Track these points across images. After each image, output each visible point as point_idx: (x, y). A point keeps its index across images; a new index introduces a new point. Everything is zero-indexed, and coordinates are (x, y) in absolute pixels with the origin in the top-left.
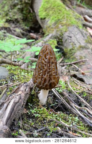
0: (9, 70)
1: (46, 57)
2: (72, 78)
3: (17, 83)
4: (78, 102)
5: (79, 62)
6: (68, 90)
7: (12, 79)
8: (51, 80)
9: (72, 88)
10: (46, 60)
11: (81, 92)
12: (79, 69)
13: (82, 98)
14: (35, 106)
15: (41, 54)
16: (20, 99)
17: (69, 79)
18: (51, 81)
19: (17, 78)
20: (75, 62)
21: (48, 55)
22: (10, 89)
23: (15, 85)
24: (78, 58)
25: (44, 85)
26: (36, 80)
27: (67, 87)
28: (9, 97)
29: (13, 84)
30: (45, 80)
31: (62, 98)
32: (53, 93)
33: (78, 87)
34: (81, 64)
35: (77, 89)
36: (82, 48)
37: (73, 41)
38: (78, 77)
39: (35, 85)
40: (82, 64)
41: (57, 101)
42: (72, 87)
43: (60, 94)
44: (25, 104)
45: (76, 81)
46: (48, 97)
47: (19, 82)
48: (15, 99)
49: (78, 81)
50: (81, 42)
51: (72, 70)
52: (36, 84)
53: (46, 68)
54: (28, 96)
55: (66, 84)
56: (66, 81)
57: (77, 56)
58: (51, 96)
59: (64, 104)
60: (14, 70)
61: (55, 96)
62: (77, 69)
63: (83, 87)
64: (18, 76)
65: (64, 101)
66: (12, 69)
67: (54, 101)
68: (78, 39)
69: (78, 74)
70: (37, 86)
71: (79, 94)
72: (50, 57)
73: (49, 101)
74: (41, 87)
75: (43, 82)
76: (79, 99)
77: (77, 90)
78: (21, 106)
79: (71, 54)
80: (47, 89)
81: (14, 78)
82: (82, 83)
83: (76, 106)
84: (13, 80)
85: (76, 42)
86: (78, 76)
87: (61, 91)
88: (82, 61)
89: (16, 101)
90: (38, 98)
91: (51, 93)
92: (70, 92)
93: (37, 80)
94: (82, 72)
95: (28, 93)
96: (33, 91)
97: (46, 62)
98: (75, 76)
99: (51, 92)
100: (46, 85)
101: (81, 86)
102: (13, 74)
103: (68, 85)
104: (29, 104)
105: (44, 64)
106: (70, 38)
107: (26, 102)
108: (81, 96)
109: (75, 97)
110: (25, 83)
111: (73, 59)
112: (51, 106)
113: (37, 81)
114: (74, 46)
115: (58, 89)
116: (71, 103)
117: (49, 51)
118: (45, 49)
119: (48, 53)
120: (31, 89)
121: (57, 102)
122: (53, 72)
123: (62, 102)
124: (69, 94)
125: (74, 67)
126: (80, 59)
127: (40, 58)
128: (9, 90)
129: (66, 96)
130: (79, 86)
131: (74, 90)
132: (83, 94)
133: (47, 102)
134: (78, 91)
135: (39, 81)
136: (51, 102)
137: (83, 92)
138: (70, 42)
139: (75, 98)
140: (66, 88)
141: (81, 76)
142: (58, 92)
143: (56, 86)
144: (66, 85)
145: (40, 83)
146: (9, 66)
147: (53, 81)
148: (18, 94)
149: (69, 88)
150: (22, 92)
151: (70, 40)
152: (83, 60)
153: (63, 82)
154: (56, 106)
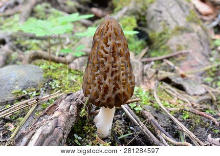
0: (46, 71)
1: (108, 44)
2: (162, 83)
3: (56, 94)
4: (173, 129)
5: (176, 56)
6: (154, 107)
7: (49, 88)
8: (119, 88)
9: (163, 102)
10: (108, 50)
11: (180, 111)
12: (177, 68)
13: (180, 121)
14: (87, 140)
15: (97, 37)
16: (56, 126)
17: (157, 85)
18: (118, 91)
19: (57, 85)
20: (168, 55)
21: (110, 40)
22: (43, 106)
23: (53, 99)
24: (174, 48)
25: (104, 99)
26: (89, 90)
27: (152, 102)
28: (36, 122)
29: (48, 96)
30: (106, 89)
31: (141, 123)
32: (124, 113)
33: (174, 101)
34: (178, 59)
35: (171, 105)
36: (180, 30)
37: (165, 18)
38: (174, 82)
39: (87, 99)
40: (181, 59)
41: (131, 128)
42: (161, 100)
43: (137, 114)
44: (65, 136)
45: (169, 89)
46: (114, 121)
47: (61, 92)
48: (44, 128)
49: (174, 89)
50: (178, 20)
51: (163, 70)
52: (89, 96)
53: (106, 64)
54: (73, 120)
55: (150, 94)
56: (150, 90)
57: (173, 46)
58: (121, 119)
59: (145, 134)
60: (53, 70)
61: (127, 120)
62: (172, 68)
63: (182, 101)
64: (61, 81)
65: (146, 130)
66: (49, 68)
67: (126, 128)
68: (174, 16)
69: (173, 77)
70: (91, 101)
71: (175, 115)
72: (116, 43)
73: (115, 129)
74: (99, 102)
75: (102, 92)
76: (175, 125)
77: (171, 107)
78: (58, 140)
79: (162, 41)
80: (111, 107)
81: (53, 85)
82: (181, 93)
83: (168, 138)
84: (49, 90)
85: (170, 20)
86: (173, 80)
87: (140, 109)
88: (181, 54)
89: (46, 132)
90: (93, 124)
91: (122, 113)
92: (158, 111)
93: (90, 88)
94: (181, 72)
95: (72, 115)
96: (83, 111)
97: (107, 53)
98: (167, 80)
99: (120, 111)
100: (109, 99)
101: (178, 99)
102: (51, 77)
103: (154, 97)
104: (76, 136)
105: (104, 56)
106: (159, 14)
107: (67, 132)
108: (179, 119)
109: (167, 119)
110: (69, 95)
111: (165, 50)
112: (120, 139)
113: (91, 91)
114: (167, 27)
115: (135, 105)
116: (159, 133)
117: (113, 32)
118: (106, 28)
119: (110, 36)
120: (80, 107)
121: (132, 131)
122: (122, 72)
123: (142, 131)
124: (156, 115)
125: (167, 64)
126: (178, 50)
127: (97, 44)
128: (40, 107)
129: (150, 119)
130: (176, 98)
131: (166, 106)
132: (182, 115)
133: (113, 132)
134: (173, 109)
135: (95, 91)
136: (121, 131)
137: (182, 110)
138: (160, 21)
139: (167, 122)
140: (150, 103)
141: (178, 80)
142: (134, 111)
143: (129, 101)
144: (150, 98)
145: (97, 95)
146: (45, 64)
147: (122, 90)
148: (52, 117)
149: (155, 102)
150: (60, 113)
151: (160, 17)
152: (184, 51)
153: (144, 92)
154: (130, 139)
